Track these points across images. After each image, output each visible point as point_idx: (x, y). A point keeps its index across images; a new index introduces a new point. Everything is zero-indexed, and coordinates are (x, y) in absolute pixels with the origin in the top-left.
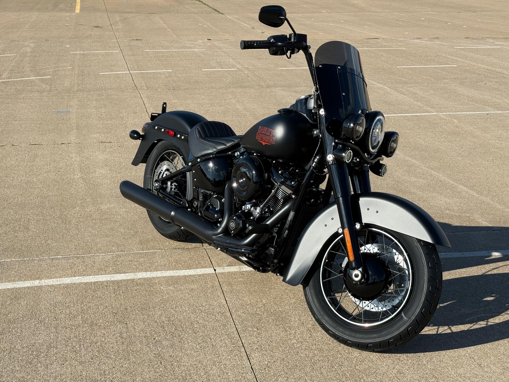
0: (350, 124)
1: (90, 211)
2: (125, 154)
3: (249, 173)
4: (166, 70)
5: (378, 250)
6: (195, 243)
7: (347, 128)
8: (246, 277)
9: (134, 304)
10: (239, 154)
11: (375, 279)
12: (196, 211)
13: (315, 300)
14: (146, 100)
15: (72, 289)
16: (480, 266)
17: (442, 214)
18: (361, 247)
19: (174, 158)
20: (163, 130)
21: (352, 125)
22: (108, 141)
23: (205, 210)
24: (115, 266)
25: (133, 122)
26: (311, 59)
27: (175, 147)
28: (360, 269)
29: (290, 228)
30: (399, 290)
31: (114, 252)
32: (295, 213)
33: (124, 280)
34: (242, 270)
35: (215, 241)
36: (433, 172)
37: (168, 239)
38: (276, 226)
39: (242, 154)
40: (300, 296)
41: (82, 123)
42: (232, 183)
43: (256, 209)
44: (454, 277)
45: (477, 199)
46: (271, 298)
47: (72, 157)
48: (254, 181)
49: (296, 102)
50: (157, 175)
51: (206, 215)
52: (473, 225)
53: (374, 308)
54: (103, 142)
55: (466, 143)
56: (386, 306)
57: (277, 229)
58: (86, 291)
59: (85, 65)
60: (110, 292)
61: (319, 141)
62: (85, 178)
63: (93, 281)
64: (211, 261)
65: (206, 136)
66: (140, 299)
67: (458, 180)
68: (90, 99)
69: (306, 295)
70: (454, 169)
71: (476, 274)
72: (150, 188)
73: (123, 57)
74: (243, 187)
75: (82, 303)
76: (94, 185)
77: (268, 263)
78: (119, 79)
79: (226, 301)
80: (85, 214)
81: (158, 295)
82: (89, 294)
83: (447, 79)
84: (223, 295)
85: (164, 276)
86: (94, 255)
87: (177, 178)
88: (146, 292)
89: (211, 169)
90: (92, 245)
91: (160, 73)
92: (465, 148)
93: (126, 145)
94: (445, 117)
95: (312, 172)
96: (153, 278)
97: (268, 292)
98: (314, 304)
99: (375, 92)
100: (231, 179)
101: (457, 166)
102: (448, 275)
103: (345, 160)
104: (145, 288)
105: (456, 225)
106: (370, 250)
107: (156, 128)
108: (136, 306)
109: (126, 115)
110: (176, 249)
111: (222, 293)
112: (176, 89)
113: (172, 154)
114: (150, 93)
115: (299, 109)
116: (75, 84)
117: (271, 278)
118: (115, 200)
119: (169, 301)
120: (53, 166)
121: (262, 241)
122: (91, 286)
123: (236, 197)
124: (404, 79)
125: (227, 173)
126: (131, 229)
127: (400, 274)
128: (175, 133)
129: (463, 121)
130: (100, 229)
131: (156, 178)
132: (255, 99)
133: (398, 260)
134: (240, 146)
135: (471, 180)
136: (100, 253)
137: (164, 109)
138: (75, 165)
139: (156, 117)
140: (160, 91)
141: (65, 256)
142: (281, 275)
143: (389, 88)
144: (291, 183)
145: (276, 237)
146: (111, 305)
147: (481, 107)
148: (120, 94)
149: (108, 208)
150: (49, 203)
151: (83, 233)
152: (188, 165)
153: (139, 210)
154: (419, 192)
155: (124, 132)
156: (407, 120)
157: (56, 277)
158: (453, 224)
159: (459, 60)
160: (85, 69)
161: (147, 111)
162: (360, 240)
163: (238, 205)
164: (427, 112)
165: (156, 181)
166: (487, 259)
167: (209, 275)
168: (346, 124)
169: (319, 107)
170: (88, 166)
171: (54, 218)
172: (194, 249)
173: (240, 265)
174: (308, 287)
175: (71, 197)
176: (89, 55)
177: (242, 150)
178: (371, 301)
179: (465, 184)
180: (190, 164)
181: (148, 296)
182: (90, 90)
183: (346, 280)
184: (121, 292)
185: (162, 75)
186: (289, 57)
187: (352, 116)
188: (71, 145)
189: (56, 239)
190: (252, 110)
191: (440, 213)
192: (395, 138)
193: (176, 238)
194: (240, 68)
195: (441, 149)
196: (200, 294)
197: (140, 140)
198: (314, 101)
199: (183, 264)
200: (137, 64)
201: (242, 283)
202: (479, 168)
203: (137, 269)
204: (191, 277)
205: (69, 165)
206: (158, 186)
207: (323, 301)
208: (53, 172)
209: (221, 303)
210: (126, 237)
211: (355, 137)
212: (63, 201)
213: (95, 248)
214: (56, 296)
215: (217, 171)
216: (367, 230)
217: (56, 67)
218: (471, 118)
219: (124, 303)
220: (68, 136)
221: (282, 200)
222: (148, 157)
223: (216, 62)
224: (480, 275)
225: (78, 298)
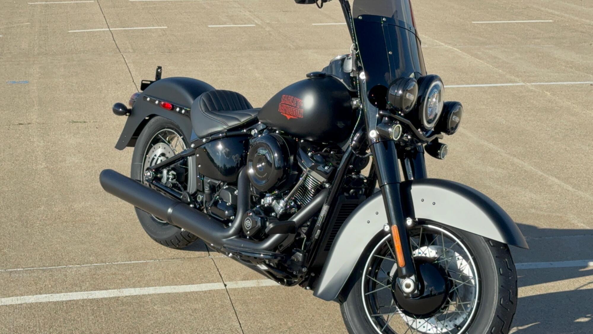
0: (398, 90)
1: (59, 211)
2: (105, 137)
3: (270, 157)
4: (159, 26)
5: (437, 253)
6: (199, 250)
7: (394, 97)
8: (266, 294)
9: (118, 328)
10: (256, 131)
11: (431, 291)
12: (200, 207)
13: (356, 320)
14: (131, 66)
15: (37, 310)
16: (572, 280)
17: (526, 214)
18: (414, 250)
19: (172, 139)
20: (157, 102)
21: (400, 92)
22: (82, 120)
23: (212, 206)
24: (94, 281)
25: (115, 95)
26: (348, 9)
27: (172, 124)
28: (413, 277)
29: (323, 228)
30: (463, 304)
31: (92, 263)
32: (329, 207)
33: (106, 299)
34: (261, 285)
35: (225, 245)
36: (516, 160)
37: (163, 247)
38: (305, 225)
39: (261, 132)
40: (336, 317)
41: (46, 97)
42: (248, 169)
43: (279, 203)
44: (539, 293)
45: (572, 195)
46: (299, 320)
47: (34, 142)
48: (276, 166)
49: (330, 63)
50: (149, 162)
51: (213, 212)
52: (566, 228)
53: (431, 330)
54: (75, 122)
55: (561, 122)
56: (447, 326)
57: (306, 228)
58: (55, 313)
59: (49, 20)
60: (88, 314)
61: (359, 114)
62: (52, 168)
63: (64, 299)
64: (220, 274)
65: (214, 109)
66: (127, 322)
67: (549, 170)
68: (56, 65)
69: (343, 313)
70: (544, 156)
71: (567, 289)
72: (139, 179)
73: (100, 9)
74: (261, 174)
75: (51, 327)
76: (64, 177)
77: (295, 273)
78: (95, 39)
79: (240, 324)
80: (52, 215)
81: (151, 317)
82: (59, 317)
83: (538, 38)
84: (235, 316)
85: (159, 292)
86: (65, 268)
87: (175, 166)
88: (135, 313)
89: (220, 152)
90: (63, 254)
91: (150, 31)
92: (559, 129)
93: (106, 126)
94: (534, 89)
95: (352, 154)
96: (143, 295)
97: (295, 313)
98: (354, 324)
99: (442, 55)
100: (246, 164)
101: (548, 152)
102: (531, 291)
103: (392, 137)
104: (133, 309)
105: (543, 228)
106: (426, 254)
107: (148, 99)
108: (122, 330)
109: (105, 86)
110: (174, 259)
111: (235, 314)
112: (173, 51)
113: (169, 134)
114: (138, 58)
115: (334, 73)
116: (36, 46)
117: (299, 296)
118: (92, 196)
119: (165, 324)
120: (8, 153)
121: (286, 243)
122: (62, 306)
123: (253, 188)
124: (481, 39)
125: (242, 157)
126: (114, 234)
127: (464, 285)
128: (173, 106)
129: (558, 94)
130: (73, 234)
131: (147, 165)
132: (279, 65)
133: (462, 266)
134: (258, 122)
135: (565, 171)
136: (73, 265)
137: (158, 75)
138: (37, 152)
139: (148, 85)
140: (151, 55)
141: (27, 269)
142: (312, 288)
143: (461, 50)
144: (324, 167)
145: (305, 238)
146: (89, 330)
147: (583, 76)
148: (96, 58)
149: (82, 207)
150: (4, 201)
151: (50, 239)
152: (190, 147)
153: (124, 210)
154: (496, 186)
155: (102, 108)
156: (483, 92)
157: (17, 295)
158: (540, 226)
159: (556, 13)
160: (48, 26)
161: (133, 81)
162: (413, 241)
163: (255, 198)
164: (510, 81)
165: (148, 169)
166: (583, 270)
167: (217, 291)
168: (392, 91)
169: (359, 69)
170: (56, 152)
171: (12, 220)
172: (198, 259)
173: (258, 279)
174: (346, 302)
175: (33, 193)
176: (53, 7)
177: (261, 127)
178: (428, 320)
179: (558, 175)
180: (193, 146)
181: (137, 319)
182: (55, 53)
183: (395, 294)
184: (102, 313)
185: (153, 33)
186: (320, 6)
187: (400, 80)
188: (32, 125)
189: (15, 247)
190: (275, 79)
191: (523, 212)
192: (458, 110)
193: (173, 244)
194: (259, 23)
195: (527, 130)
196: (205, 315)
197: (126, 115)
198: (353, 61)
199: (183, 277)
200: (119, 19)
201: (262, 301)
202: (577, 155)
203: (123, 285)
204: (194, 295)
205: (30, 152)
206: (150, 176)
207: (366, 319)
208: (8, 161)
209: (234, 326)
210: (108, 244)
211: (404, 107)
212: (23, 198)
213: (66, 258)
214: (16, 318)
215: (228, 154)
216: (422, 228)
217: (10, 23)
218: (569, 90)
219: (106, 327)
220: (27, 114)
221: (313, 190)
222: (136, 139)
223: (227, 16)
224: (573, 291)
225: (46, 320)
